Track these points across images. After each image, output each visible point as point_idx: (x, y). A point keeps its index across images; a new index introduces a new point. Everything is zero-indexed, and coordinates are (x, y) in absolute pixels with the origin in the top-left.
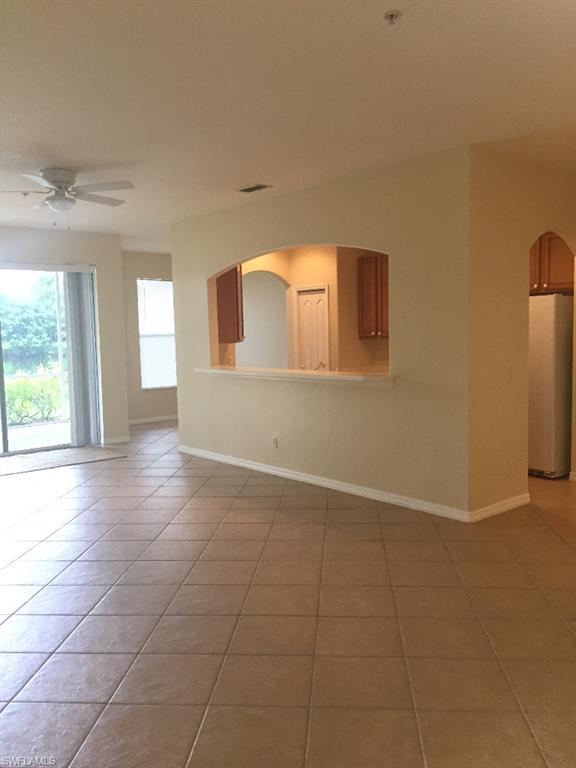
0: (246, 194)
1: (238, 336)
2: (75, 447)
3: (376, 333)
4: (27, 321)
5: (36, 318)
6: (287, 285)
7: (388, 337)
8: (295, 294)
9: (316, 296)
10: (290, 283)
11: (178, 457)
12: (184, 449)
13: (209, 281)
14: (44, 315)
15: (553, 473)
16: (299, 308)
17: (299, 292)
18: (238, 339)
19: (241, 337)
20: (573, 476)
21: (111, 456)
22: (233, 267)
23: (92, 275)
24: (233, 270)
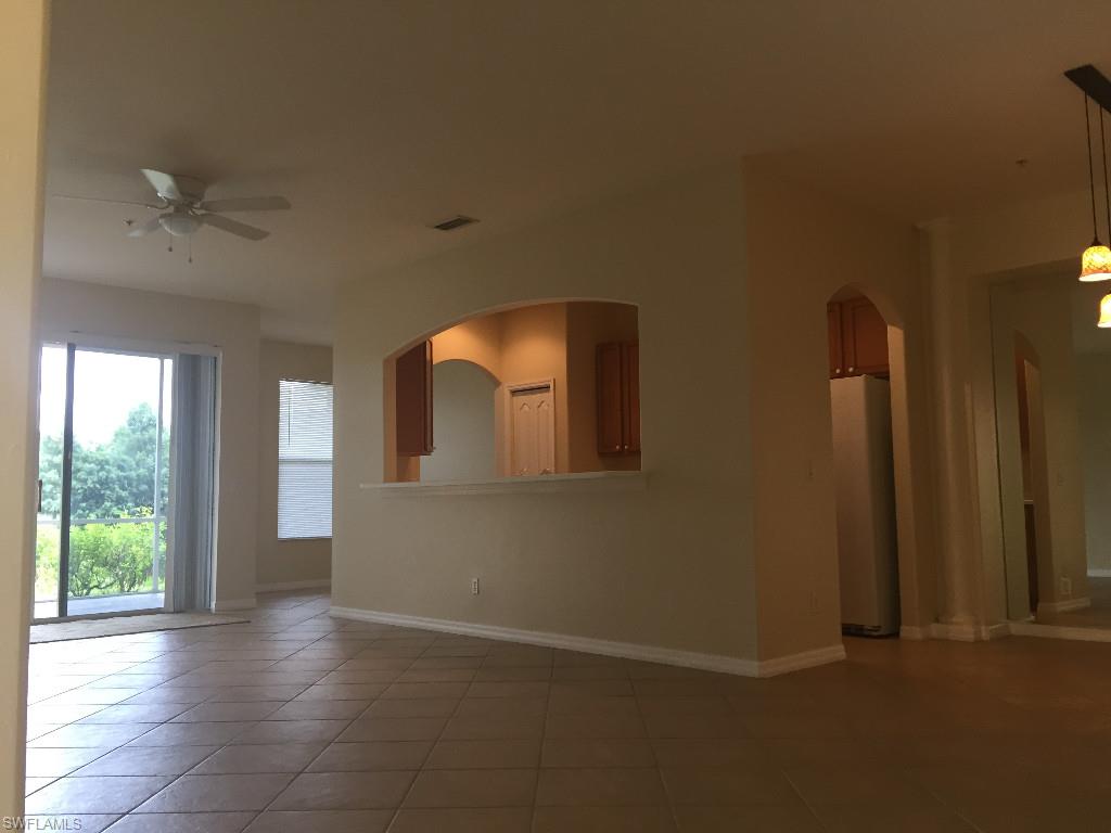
0: (443, 233)
1: (425, 447)
2: (168, 613)
3: (622, 447)
4: (105, 483)
5: (119, 478)
6: (497, 383)
7: (638, 453)
8: (508, 394)
9: (537, 397)
10: (501, 380)
11: (329, 622)
12: (336, 611)
13: (386, 362)
14: (133, 474)
15: (877, 628)
16: (512, 415)
17: (514, 393)
18: (426, 449)
19: (429, 446)
20: (905, 631)
21: (224, 621)
22: (421, 342)
23: (215, 358)
24: (420, 346)
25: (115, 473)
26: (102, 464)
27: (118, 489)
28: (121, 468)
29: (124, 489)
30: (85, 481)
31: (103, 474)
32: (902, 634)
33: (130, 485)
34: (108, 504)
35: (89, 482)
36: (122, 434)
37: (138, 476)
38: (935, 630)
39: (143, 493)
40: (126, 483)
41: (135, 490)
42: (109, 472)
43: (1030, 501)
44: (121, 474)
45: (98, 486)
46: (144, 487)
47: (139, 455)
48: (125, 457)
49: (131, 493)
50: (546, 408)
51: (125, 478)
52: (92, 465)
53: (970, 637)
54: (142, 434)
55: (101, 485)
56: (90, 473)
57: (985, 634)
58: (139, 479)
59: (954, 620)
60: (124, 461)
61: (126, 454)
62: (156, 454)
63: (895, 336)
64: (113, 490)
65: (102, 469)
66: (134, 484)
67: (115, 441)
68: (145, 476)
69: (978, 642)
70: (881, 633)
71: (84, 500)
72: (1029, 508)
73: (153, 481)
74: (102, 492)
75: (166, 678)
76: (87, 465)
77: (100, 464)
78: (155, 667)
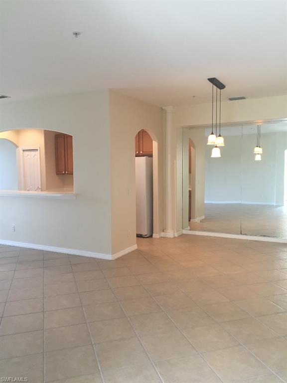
3: (65, 172)
7: (72, 174)
8: (21, 151)
9: (33, 153)
10: (18, 145)
17: (24, 151)
20: (154, 235)
38: (163, 234)
50: (37, 157)
59: (168, 231)
63: (155, 144)
70: (147, 236)
72: (190, 191)
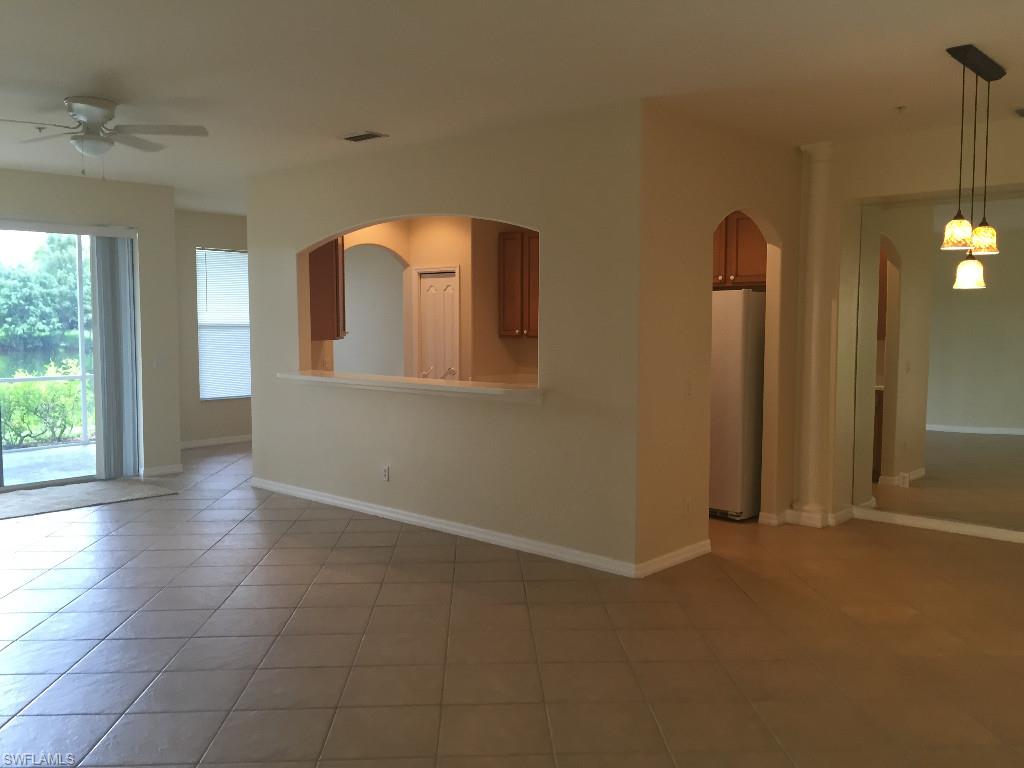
0: (352, 144)
1: (337, 331)
2: (100, 480)
3: (522, 331)
4: (29, 299)
5: (42, 294)
6: (405, 265)
7: (536, 336)
8: (415, 276)
9: (443, 281)
10: (409, 263)
11: (252, 494)
13: (300, 256)
14: (56, 291)
15: (740, 514)
16: (420, 296)
17: (421, 275)
18: (338, 335)
19: (341, 332)
20: (764, 517)
21: (154, 493)
22: (333, 239)
23: (132, 241)
24: (332, 242)
25: (37, 290)
26: (25, 281)
27: (41, 305)
28: (43, 285)
29: (46, 304)
30: (8, 297)
31: (26, 291)
32: (761, 519)
33: (53, 301)
34: (32, 319)
35: (13, 297)
36: (44, 252)
37: (60, 292)
38: (789, 515)
39: (67, 309)
40: (48, 298)
41: (58, 306)
42: (31, 288)
43: (882, 387)
44: (45, 290)
45: (21, 302)
46: (67, 304)
47: (60, 273)
48: (47, 275)
49: (56, 310)
50: (451, 291)
51: (48, 294)
52: (16, 282)
53: (819, 525)
54: (61, 253)
55: (26, 300)
56: (15, 289)
57: (831, 521)
58: (63, 296)
59: (806, 508)
60: (45, 278)
61: (48, 271)
62: (77, 272)
63: (774, 254)
64: (37, 306)
65: (25, 286)
66: (57, 300)
67: (36, 259)
68: (67, 293)
69: (826, 528)
70: (742, 518)
71: (10, 315)
72: (879, 394)
73: (76, 300)
74: (27, 307)
75: (103, 575)
76: (10, 282)
77: (24, 281)
78: (91, 558)
